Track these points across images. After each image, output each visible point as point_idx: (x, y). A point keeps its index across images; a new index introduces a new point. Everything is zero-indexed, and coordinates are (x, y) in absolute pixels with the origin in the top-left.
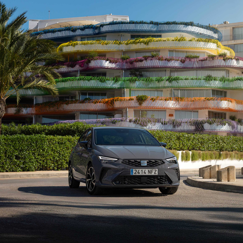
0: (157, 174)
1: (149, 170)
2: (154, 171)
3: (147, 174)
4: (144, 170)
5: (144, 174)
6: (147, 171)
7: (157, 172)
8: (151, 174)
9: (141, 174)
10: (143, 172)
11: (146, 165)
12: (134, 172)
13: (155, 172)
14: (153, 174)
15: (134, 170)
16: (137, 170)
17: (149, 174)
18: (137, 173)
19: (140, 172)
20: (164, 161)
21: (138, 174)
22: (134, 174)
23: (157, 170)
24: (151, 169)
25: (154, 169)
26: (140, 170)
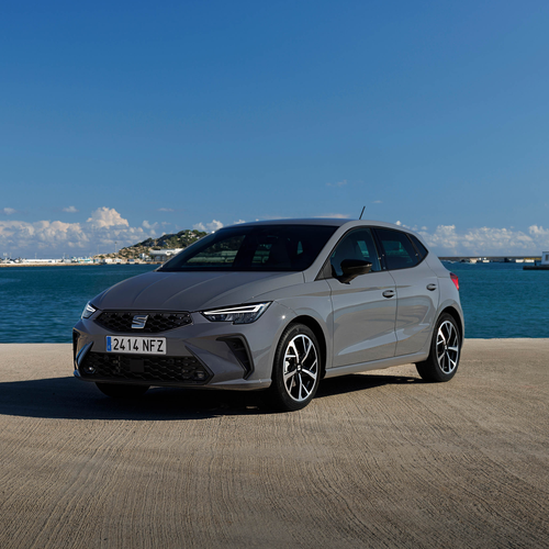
0: (164, 353)
1: (146, 339)
2: (156, 344)
3: (141, 351)
4: (133, 339)
6: (140, 340)
7: (164, 347)
8: (149, 352)
9: (126, 351)
10: (132, 346)
12: (113, 343)
13: (158, 346)
14: (154, 351)
16: (120, 338)
17: (146, 352)
18: (118, 347)
19: (126, 344)
21: (120, 351)
23: (164, 339)
24: (150, 339)
25: (156, 339)
26: (126, 339)
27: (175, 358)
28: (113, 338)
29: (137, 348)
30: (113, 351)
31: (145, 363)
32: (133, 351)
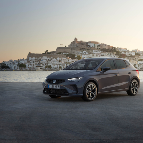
0: (59, 88)
1: (56, 85)
2: (58, 86)
3: (55, 88)
4: (53, 85)
6: (54, 85)
7: (59, 87)
9: (52, 88)
12: (49, 86)
13: (58, 87)
14: (57, 88)
16: (51, 85)
17: (56, 88)
19: (52, 86)
21: (51, 88)
26: (52, 85)
27: (62, 89)
28: (49, 85)
29: (54, 87)
30: (49, 88)
31: (56, 91)
32: (53, 88)
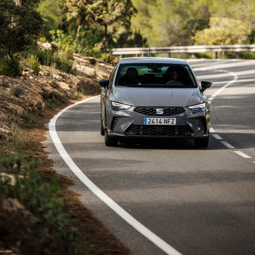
0: (175, 124)
1: (166, 119)
2: (171, 121)
3: (163, 124)
4: (159, 119)
5: (160, 124)
6: (163, 120)
7: (175, 122)
8: (167, 124)
9: (155, 124)
10: (158, 122)
11: (162, 113)
12: (148, 121)
13: (172, 121)
14: (170, 124)
15: (148, 119)
16: (152, 119)
17: (166, 124)
18: (150, 122)
19: (155, 121)
20: (185, 109)
21: (152, 124)
22: (147, 124)
23: (175, 119)
24: (168, 119)
25: (171, 119)
26: (155, 119)
29: (161, 123)
31: (164, 129)
